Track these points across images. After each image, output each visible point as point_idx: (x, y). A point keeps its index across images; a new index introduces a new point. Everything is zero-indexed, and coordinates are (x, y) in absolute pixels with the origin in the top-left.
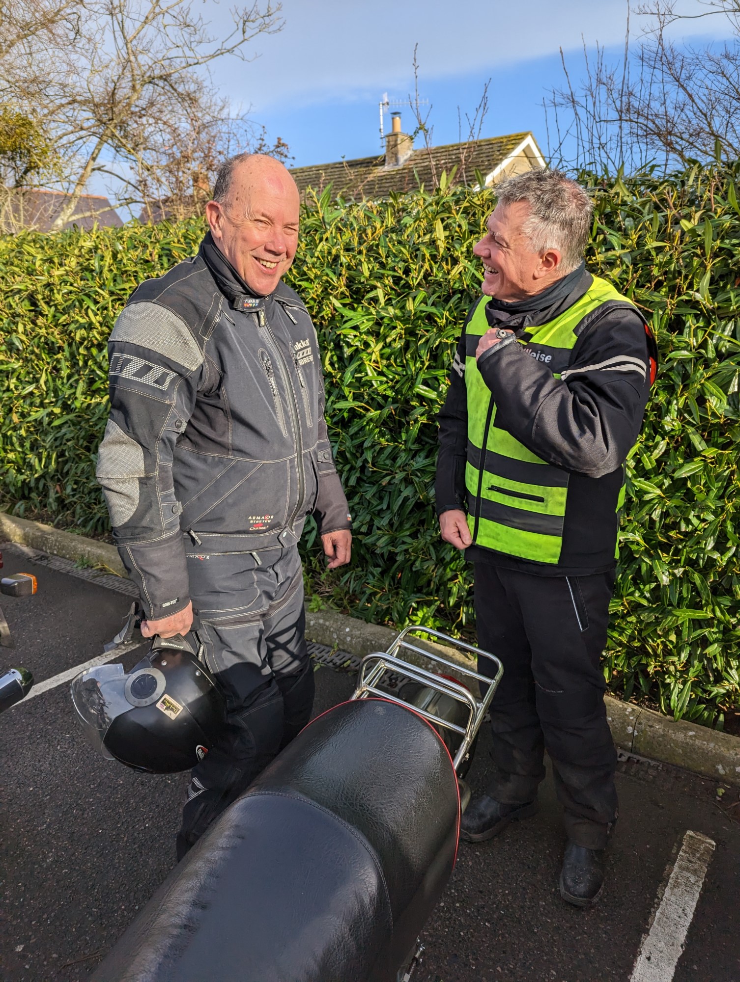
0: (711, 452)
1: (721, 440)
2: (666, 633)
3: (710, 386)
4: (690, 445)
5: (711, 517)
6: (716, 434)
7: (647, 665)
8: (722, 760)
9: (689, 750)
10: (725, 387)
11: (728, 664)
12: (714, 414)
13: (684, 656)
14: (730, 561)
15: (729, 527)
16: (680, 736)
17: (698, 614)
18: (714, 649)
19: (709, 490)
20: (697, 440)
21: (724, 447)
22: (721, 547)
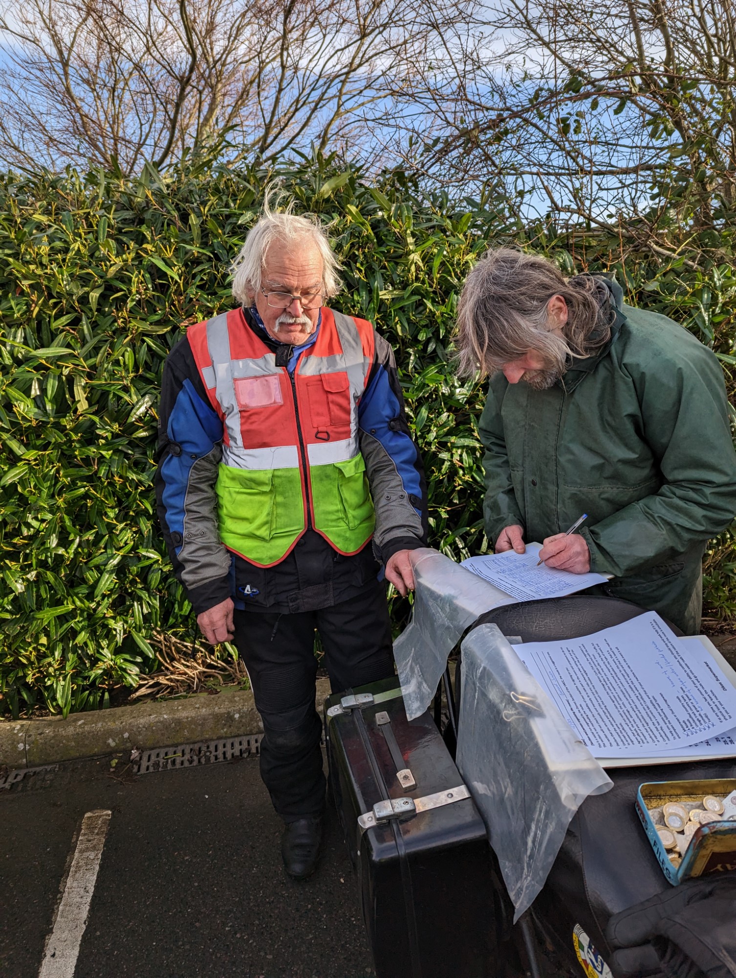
0: (31, 455)
1: (39, 442)
2: (36, 638)
3: (13, 393)
4: (11, 451)
5: (49, 517)
6: (33, 437)
7: (25, 676)
8: (110, 733)
9: (80, 738)
10: (27, 392)
11: (99, 646)
12: (24, 418)
13: (57, 654)
14: (76, 553)
15: (68, 523)
16: (71, 730)
17: (60, 610)
18: (82, 637)
19: (40, 491)
20: (14, 445)
21: (45, 447)
22: (64, 542)
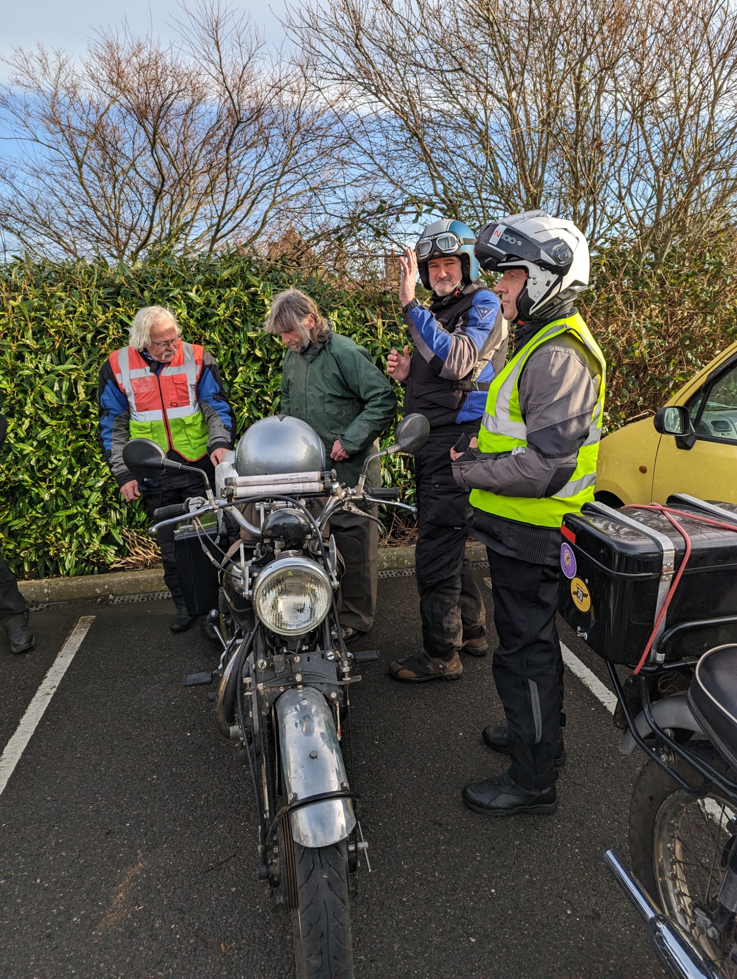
0: (54, 423)
1: (58, 417)
2: (55, 528)
3: (45, 388)
4: (43, 421)
5: (63, 458)
6: (55, 413)
7: (48, 551)
8: (97, 585)
9: (79, 587)
10: (52, 388)
11: (91, 536)
12: (50, 403)
13: (67, 539)
14: (78, 480)
15: (73, 461)
16: (74, 583)
17: (69, 512)
18: (81, 530)
19: (58, 443)
20: (45, 417)
21: (61, 419)
22: (71, 472)
